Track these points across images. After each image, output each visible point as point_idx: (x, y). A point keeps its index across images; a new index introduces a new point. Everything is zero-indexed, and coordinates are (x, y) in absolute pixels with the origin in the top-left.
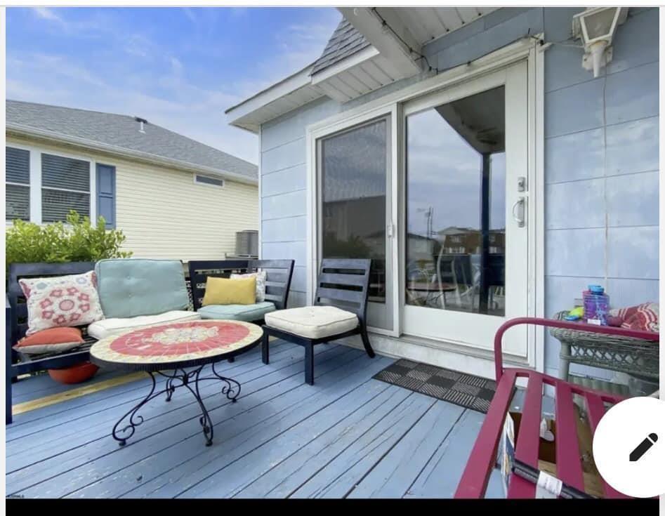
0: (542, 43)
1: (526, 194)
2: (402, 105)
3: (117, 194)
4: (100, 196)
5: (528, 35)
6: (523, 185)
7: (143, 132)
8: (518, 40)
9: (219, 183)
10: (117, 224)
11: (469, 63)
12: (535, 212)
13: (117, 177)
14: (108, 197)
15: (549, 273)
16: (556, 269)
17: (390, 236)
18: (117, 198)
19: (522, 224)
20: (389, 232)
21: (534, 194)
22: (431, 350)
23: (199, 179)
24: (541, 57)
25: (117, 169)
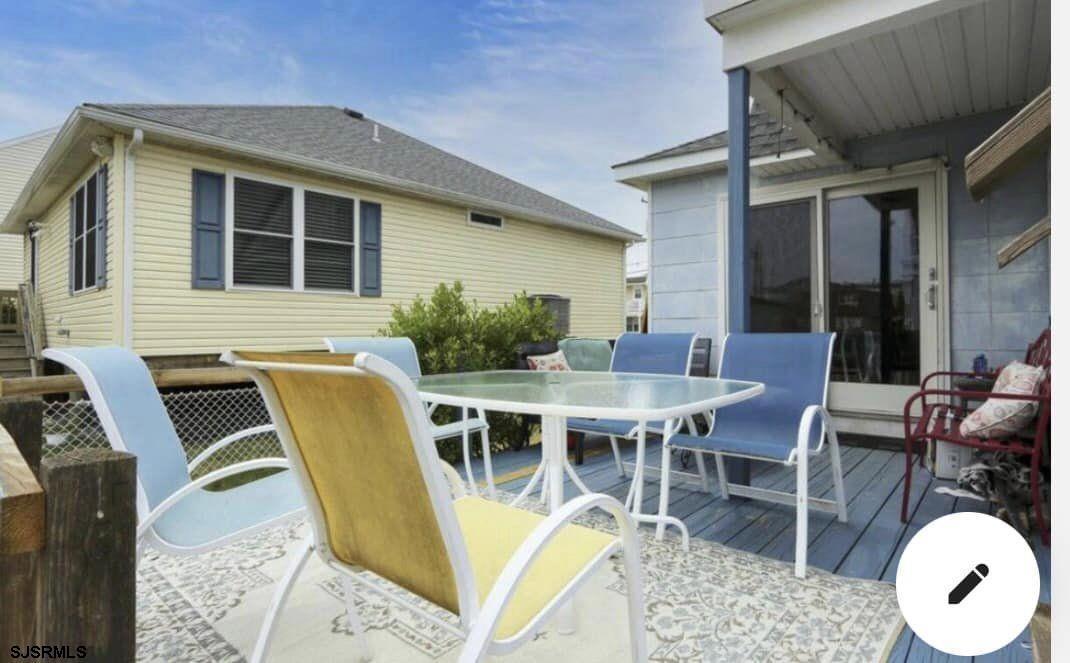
0: (946, 165)
1: (936, 283)
2: (825, 191)
3: (383, 244)
4: (364, 249)
5: (935, 156)
6: (933, 275)
7: (378, 140)
8: (926, 158)
9: (496, 222)
10: (383, 288)
11: (890, 167)
12: (943, 298)
13: (383, 220)
14: (373, 248)
15: (955, 348)
16: (958, 345)
17: (816, 315)
18: (383, 251)
19: (932, 307)
20: (815, 310)
21: (942, 283)
22: (857, 421)
23: (477, 218)
24: (945, 175)
25: (383, 208)
